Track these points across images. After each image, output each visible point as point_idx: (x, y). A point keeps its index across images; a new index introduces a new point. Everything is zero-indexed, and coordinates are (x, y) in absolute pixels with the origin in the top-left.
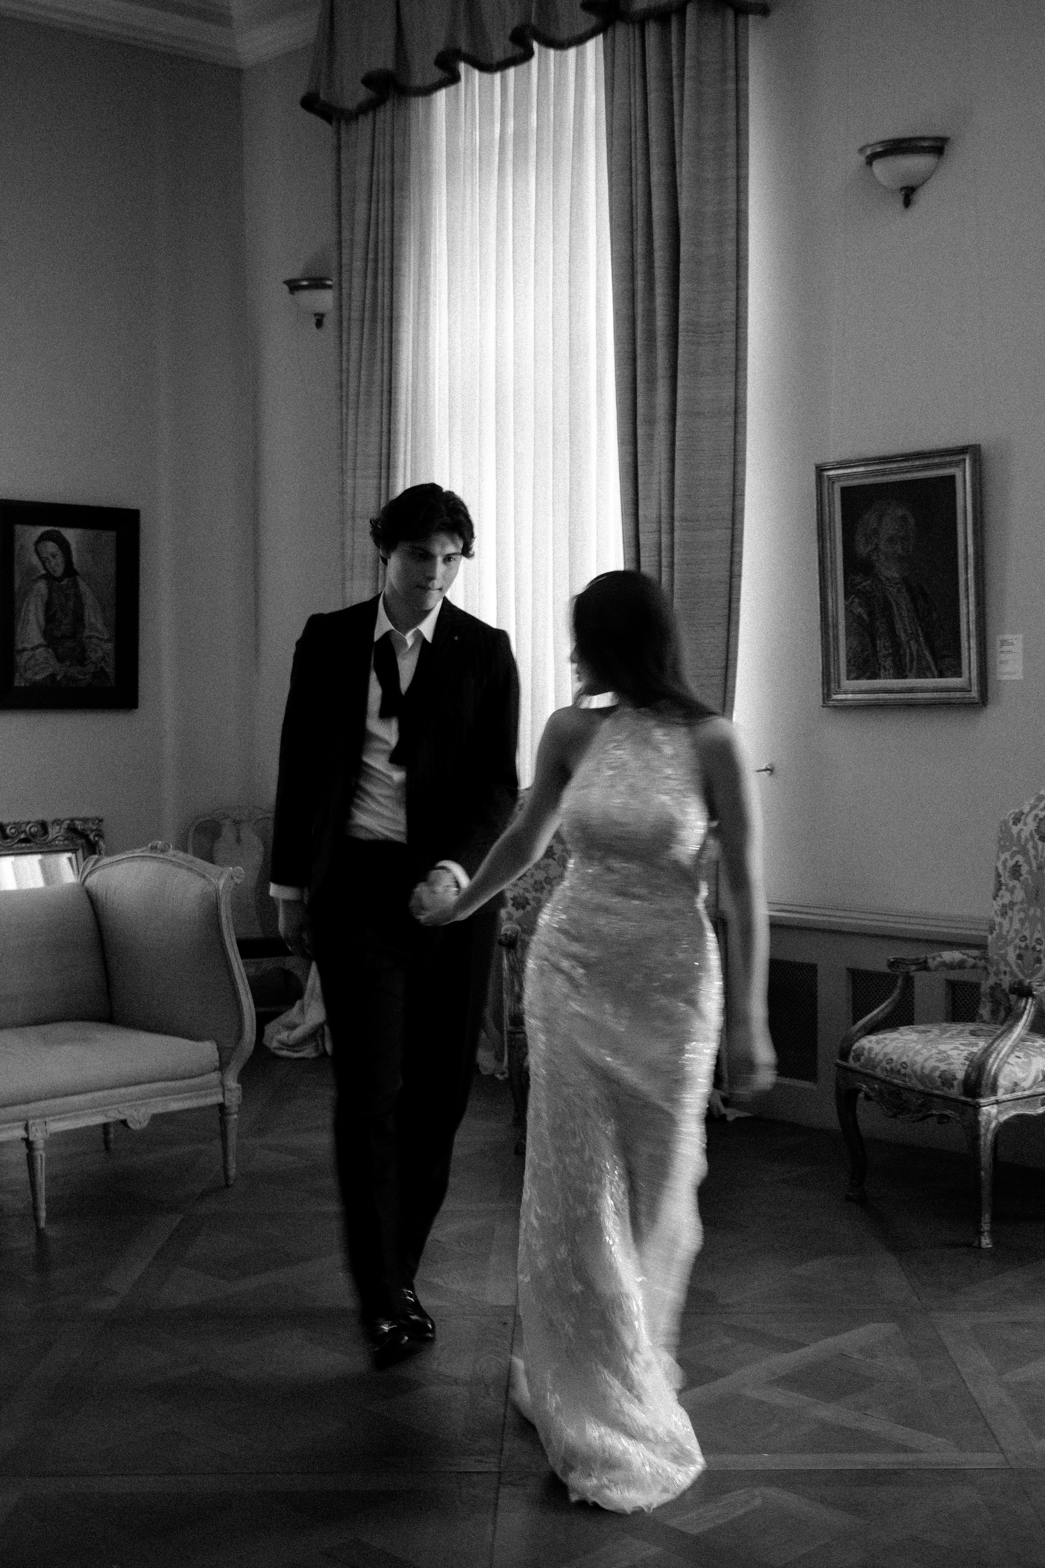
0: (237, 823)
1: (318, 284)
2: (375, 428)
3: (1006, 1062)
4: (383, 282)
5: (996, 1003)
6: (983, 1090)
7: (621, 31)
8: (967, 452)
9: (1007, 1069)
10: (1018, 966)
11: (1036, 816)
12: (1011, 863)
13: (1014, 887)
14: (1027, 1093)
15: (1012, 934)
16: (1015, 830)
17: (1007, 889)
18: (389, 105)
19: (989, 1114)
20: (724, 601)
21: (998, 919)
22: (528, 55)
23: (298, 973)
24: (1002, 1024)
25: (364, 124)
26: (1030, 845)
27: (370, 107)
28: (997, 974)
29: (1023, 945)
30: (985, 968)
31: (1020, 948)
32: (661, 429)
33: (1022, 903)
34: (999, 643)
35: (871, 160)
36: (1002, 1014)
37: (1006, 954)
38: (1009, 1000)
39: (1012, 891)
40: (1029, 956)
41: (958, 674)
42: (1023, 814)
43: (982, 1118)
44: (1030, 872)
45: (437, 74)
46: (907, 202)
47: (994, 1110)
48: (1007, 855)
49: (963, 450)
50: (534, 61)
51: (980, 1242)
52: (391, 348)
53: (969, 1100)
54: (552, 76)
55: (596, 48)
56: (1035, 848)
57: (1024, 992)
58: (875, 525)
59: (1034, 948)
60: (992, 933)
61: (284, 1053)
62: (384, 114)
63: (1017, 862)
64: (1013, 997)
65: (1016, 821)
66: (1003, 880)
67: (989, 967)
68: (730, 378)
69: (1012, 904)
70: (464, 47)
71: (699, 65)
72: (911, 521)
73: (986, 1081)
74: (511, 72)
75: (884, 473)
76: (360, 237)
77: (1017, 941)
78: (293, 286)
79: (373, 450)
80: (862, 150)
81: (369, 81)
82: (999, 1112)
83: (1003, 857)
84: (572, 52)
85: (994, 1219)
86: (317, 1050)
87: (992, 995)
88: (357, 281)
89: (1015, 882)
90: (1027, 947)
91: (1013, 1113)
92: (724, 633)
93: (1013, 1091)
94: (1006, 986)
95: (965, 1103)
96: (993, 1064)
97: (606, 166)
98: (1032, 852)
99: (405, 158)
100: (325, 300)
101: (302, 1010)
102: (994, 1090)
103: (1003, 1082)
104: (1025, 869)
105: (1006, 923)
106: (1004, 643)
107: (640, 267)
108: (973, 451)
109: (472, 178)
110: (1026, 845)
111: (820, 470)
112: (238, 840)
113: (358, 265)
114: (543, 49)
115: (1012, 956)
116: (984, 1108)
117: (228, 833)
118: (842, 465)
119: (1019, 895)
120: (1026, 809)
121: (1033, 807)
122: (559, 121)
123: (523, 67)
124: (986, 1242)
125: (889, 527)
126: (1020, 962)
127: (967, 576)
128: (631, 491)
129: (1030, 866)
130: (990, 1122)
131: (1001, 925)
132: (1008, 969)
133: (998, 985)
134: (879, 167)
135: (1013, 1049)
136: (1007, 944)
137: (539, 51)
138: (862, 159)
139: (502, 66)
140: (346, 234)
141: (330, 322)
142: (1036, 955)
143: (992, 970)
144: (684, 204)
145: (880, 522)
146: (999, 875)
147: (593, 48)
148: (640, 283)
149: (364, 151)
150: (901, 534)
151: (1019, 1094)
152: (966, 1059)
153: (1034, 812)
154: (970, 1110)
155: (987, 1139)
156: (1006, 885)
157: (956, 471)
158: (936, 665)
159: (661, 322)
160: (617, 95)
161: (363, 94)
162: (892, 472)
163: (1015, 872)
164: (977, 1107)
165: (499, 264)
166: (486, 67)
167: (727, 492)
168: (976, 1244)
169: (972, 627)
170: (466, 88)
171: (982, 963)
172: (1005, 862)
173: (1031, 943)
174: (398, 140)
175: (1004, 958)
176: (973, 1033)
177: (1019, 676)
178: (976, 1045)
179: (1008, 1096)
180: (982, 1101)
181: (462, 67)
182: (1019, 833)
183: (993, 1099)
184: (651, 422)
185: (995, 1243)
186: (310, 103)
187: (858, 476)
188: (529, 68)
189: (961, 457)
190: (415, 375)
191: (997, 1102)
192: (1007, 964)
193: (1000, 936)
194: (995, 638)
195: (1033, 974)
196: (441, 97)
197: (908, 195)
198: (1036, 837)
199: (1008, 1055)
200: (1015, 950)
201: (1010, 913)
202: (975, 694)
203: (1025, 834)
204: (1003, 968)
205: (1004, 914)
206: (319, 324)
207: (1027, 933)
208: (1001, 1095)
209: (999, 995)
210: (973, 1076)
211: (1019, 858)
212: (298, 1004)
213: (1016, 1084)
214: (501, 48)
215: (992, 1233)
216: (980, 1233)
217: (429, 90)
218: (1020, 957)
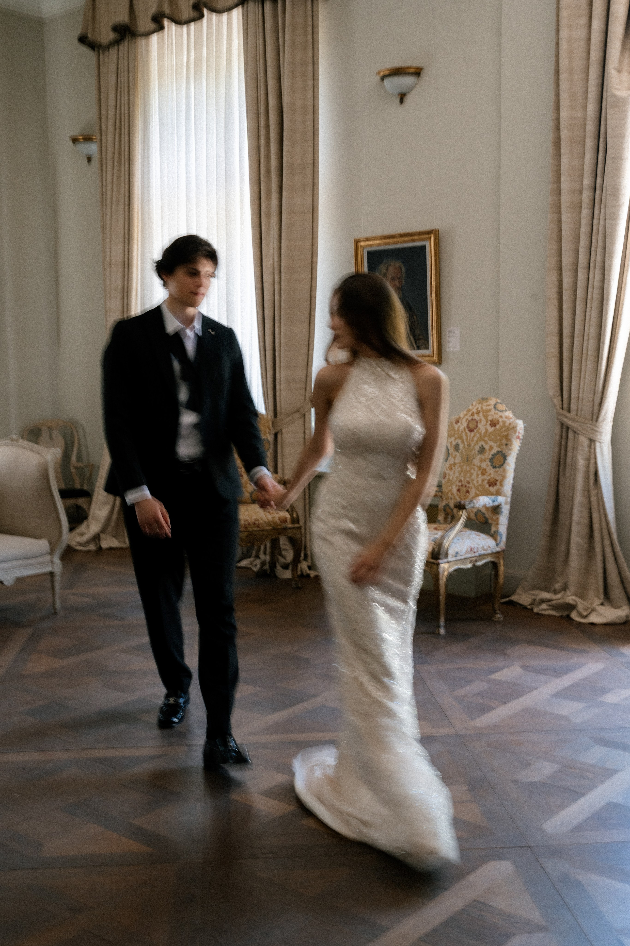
0: (50, 429)
1: (88, 139)
2: (121, 217)
3: (453, 542)
4: (125, 139)
5: (446, 514)
6: (442, 556)
7: (251, 6)
8: (432, 233)
9: (453, 545)
10: (458, 495)
11: (467, 419)
12: (454, 443)
13: (456, 455)
14: (463, 557)
15: (455, 479)
16: (456, 426)
17: (452, 456)
18: (126, 42)
19: (444, 568)
20: (307, 311)
21: (448, 472)
22: (202, 16)
23: (85, 506)
24: (450, 523)
25: (113, 52)
26: (464, 434)
27: (117, 42)
28: (447, 499)
29: (460, 484)
30: (441, 497)
31: (459, 486)
32: (274, 219)
33: (460, 463)
34: (447, 333)
35: (382, 79)
36: (449, 519)
37: (452, 489)
38: (453, 512)
39: (455, 458)
40: (463, 490)
41: (427, 348)
42: (460, 418)
43: (441, 570)
44: (464, 447)
45: (152, 26)
46: (402, 101)
47: (446, 566)
48: (453, 439)
49: (429, 232)
50: (205, 19)
51: (439, 631)
52: (129, 175)
53: (434, 561)
54: (214, 29)
55: (238, 15)
56: (466, 435)
57: (461, 507)
58: (385, 271)
59: (466, 486)
60: (444, 479)
61: (79, 548)
62: (124, 46)
63: (457, 442)
64: (455, 510)
65: (457, 422)
66: (450, 452)
67: (443, 496)
68: (309, 193)
69: (455, 464)
70: (167, 10)
71: (293, 25)
72: (403, 268)
73: (443, 551)
74: (192, 25)
75: (389, 244)
76: (111, 113)
77: (458, 483)
78: (75, 140)
79: (120, 229)
80: (378, 73)
81: (116, 29)
82: (449, 567)
83: (450, 440)
84: (225, 16)
85: (447, 620)
86: (96, 546)
87: (444, 510)
88: (110, 138)
89: (457, 453)
90: (462, 485)
91: (456, 567)
92: (307, 327)
93: (456, 556)
94: (452, 505)
95: (432, 563)
96: (446, 543)
97: (244, 79)
98: (465, 437)
99: (135, 71)
100: (93, 148)
101: (88, 526)
102: (446, 556)
103: (451, 552)
104: (461, 446)
105: (451, 473)
106: (450, 332)
107: (263, 133)
108: (435, 233)
109: (172, 84)
110: (462, 433)
111: (356, 242)
112: (51, 437)
113: (111, 129)
114: (209, 15)
115: (455, 491)
116: (441, 565)
117: (45, 433)
118: (368, 239)
119: (458, 459)
120: (462, 416)
121: (465, 415)
122: (218, 53)
123: (198, 23)
124: (442, 631)
125: (392, 272)
126: (459, 493)
127: (431, 297)
128: (259, 253)
129: (464, 444)
130: (444, 572)
131: (449, 475)
132: (452, 497)
133: (447, 505)
134: (387, 81)
135: (456, 535)
136: (452, 484)
137: (207, 14)
138: (378, 78)
139: (188, 22)
140: (104, 112)
141: (95, 161)
142: (467, 489)
143: (444, 497)
144: (286, 99)
145: (387, 269)
146: (448, 450)
147: (237, 14)
148: (262, 142)
149: (113, 66)
150: (398, 276)
151: (458, 558)
152: (433, 541)
153: (466, 417)
154: (435, 566)
155: (443, 580)
156: (452, 455)
157: (427, 244)
158: (416, 344)
159: (274, 163)
160: (250, 39)
161: (111, 36)
162: (393, 243)
163: (457, 448)
164: (438, 565)
165: (187, 130)
166: (179, 22)
167: (309, 253)
168: (437, 632)
169: (434, 324)
170: (168, 34)
171: (440, 494)
172: (451, 443)
173: (464, 483)
174: (131, 60)
175: (451, 491)
176: (435, 529)
177: (458, 349)
178: (437, 534)
179: (454, 559)
180: (440, 561)
181: (166, 22)
182: (458, 428)
183: (446, 560)
184: (268, 216)
185: (447, 632)
186: (83, 40)
187: (377, 245)
188: (202, 25)
189: (429, 235)
190: (143, 193)
191: (448, 562)
192: (452, 494)
193: (449, 480)
194: (445, 329)
195: (466, 498)
196: (154, 38)
197: (402, 97)
198: (467, 430)
199: (453, 539)
200: (456, 487)
201: (454, 468)
202: (435, 358)
203: (462, 428)
204: (450, 496)
205: (451, 469)
206: (89, 160)
207: (462, 479)
208: (450, 558)
209: (448, 510)
210: (436, 550)
211: (459, 441)
212: (85, 523)
213: (457, 553)
214: (186, 12)
215: (446, 627)
216: (439, 627)
217: (148, 34)
218: (459, 490)
